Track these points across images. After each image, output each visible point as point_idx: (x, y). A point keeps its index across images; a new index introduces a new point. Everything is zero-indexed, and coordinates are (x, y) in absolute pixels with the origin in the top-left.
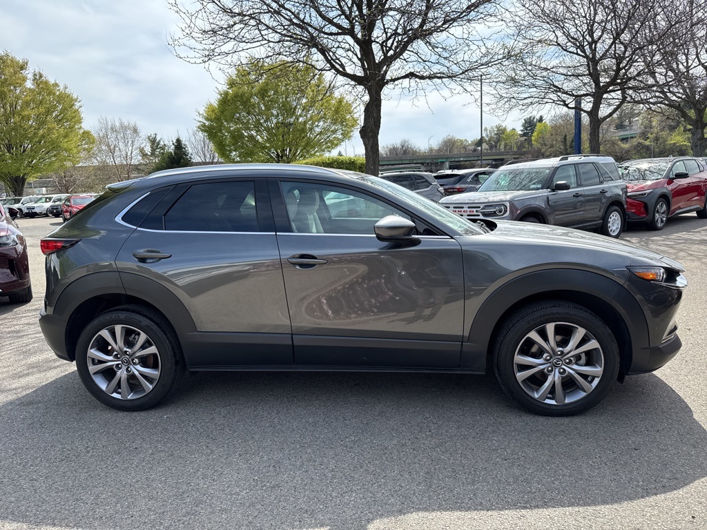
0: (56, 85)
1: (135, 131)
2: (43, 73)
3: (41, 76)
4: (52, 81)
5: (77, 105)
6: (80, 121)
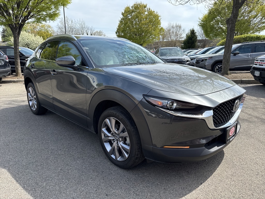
0: (154, 12)
1: (180, 27)
2: (150, 8)
3: (149, 9)
4: (153, 11)
5: (160, 18)
6: (160, 24)
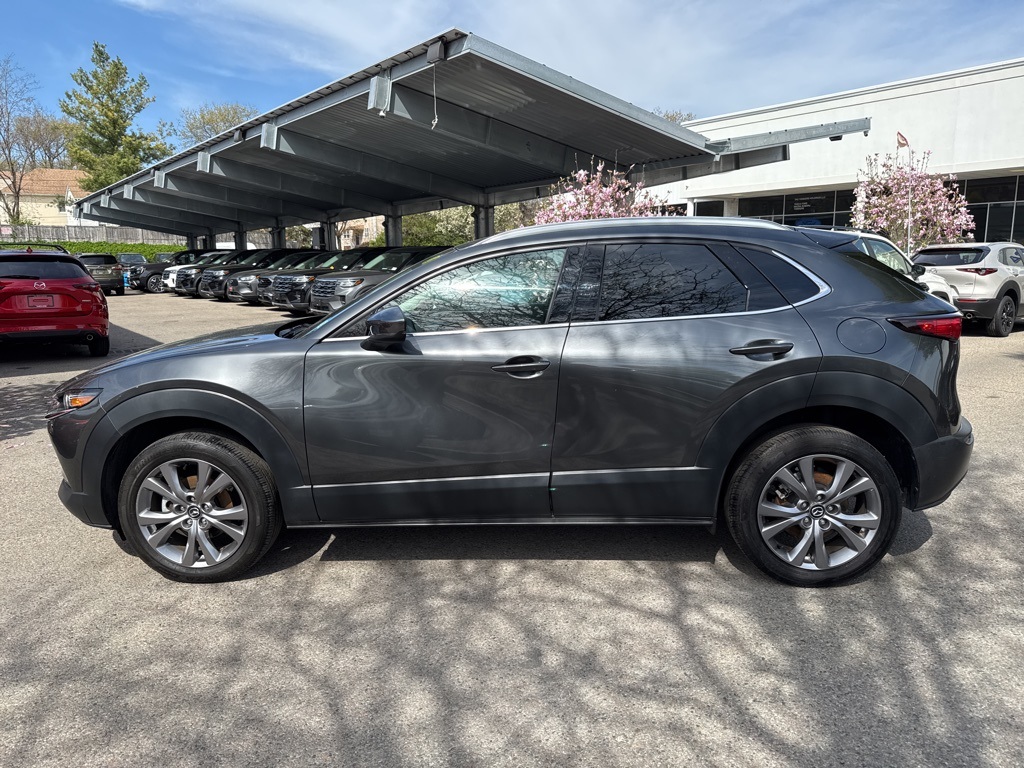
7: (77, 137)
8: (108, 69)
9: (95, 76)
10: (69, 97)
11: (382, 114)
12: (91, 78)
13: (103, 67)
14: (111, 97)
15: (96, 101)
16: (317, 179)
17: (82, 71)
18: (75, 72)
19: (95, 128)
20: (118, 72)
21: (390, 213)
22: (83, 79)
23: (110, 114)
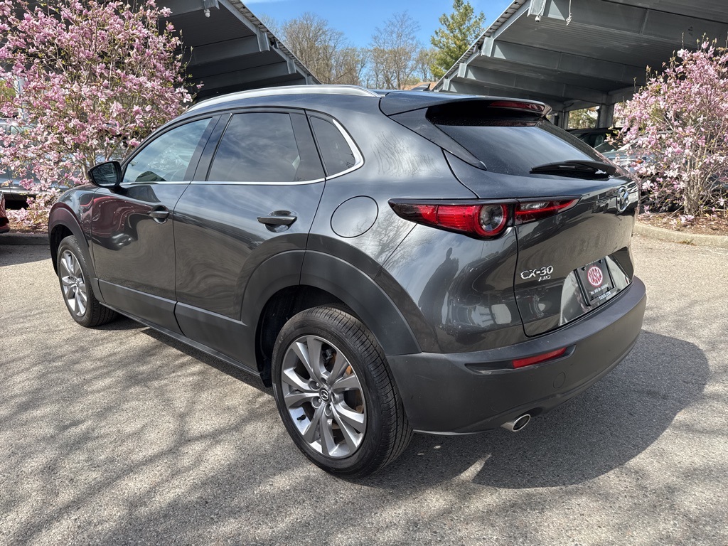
7: (438, 60)
8: (461, 11)
9: (453, 18)
10: (437, 33)
11: (537, 19)
12: (450, 19)
13: (458, 11)
14: (460, 30)
15: (452, 35)
16: (543, 77)
17: (444, 15)
18: (441, 16)
19: (448, 53)
20: (467, 13)
21: (604, 102)
22: (444, 21)
23: (458, 42)
